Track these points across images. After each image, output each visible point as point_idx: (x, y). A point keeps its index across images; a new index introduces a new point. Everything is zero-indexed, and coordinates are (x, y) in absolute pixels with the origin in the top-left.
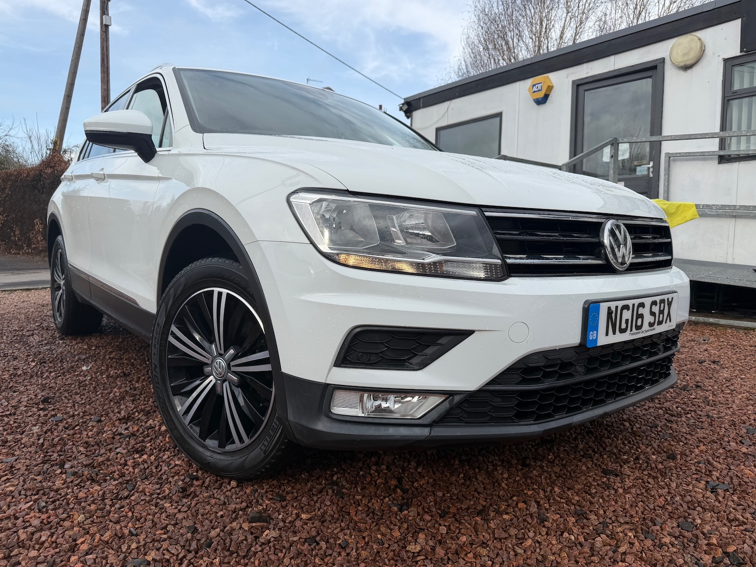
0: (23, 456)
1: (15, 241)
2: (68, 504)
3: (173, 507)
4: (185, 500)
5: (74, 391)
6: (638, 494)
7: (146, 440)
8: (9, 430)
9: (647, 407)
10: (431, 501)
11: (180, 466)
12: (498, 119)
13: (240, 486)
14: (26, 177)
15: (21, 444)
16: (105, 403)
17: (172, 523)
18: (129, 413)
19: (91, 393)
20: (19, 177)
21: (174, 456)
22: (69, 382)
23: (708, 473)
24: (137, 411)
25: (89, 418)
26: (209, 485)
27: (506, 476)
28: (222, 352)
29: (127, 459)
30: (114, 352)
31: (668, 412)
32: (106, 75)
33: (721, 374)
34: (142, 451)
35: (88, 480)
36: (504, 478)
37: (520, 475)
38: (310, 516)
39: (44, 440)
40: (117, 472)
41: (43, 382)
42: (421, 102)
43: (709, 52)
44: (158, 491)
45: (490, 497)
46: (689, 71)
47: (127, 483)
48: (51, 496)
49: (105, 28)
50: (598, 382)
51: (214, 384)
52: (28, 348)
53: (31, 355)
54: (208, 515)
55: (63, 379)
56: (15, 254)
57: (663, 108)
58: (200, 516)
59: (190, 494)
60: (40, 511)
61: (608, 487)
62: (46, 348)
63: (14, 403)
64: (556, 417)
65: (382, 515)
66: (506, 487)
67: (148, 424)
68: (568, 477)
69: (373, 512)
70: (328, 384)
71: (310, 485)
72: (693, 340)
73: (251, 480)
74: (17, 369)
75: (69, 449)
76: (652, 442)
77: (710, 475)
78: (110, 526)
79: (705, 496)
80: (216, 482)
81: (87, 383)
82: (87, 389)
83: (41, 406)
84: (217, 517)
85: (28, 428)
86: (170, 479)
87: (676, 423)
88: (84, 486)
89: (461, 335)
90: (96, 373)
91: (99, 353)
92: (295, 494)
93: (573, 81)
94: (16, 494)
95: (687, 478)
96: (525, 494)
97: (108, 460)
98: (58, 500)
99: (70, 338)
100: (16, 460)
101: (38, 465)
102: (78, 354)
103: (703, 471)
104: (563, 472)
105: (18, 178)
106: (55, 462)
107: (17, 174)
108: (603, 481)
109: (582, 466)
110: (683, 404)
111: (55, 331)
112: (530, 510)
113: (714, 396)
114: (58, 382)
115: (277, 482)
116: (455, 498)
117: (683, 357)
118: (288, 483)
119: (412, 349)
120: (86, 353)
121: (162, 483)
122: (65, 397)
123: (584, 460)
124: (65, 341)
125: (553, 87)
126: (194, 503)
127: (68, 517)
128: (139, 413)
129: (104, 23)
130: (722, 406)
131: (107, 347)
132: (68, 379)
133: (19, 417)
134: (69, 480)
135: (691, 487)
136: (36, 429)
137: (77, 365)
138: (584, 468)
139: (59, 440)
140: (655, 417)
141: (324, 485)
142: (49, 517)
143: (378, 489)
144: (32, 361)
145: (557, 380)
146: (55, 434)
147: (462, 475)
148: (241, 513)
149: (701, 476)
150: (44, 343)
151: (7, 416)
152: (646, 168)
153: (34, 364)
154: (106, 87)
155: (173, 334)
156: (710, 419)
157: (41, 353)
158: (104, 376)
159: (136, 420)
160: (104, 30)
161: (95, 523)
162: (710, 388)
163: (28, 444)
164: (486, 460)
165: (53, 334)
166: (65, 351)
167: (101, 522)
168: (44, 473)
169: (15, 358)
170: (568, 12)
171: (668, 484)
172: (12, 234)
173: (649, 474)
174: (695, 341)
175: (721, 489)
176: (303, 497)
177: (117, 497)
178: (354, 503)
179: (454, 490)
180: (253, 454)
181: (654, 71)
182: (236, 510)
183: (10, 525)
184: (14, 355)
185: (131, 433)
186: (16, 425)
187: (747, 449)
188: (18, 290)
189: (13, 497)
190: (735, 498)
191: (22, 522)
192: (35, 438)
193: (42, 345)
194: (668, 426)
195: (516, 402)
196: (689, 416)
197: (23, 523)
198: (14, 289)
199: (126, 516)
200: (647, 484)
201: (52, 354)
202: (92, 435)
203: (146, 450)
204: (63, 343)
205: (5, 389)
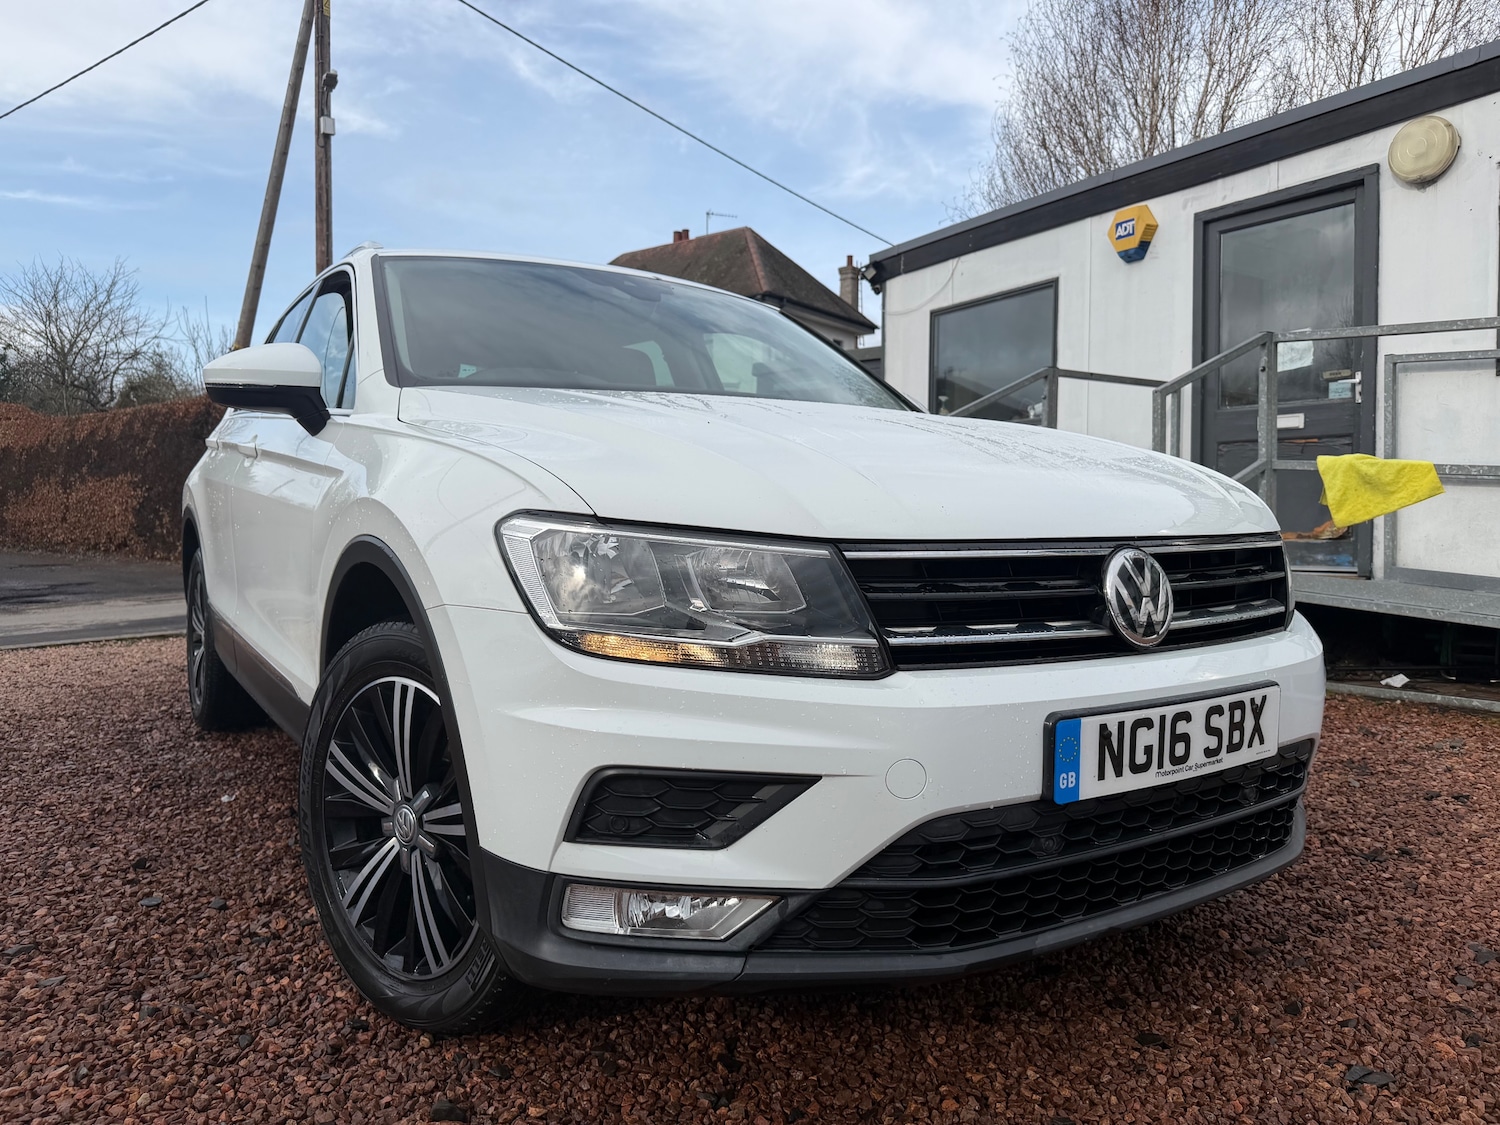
0: (75, 975)
1: (162, 535)
2: (129, 1071)
3: (309, 1083)
4: (333, 1070)
5: (195, 846)
6: (1195, 1088)
7: (295, 947)
8: (64, 923)
9: (1280, 898)
10: (778, 1090)
11: (343, 1001)
12: (1051, 291)
13: (439, 1045)
14: (183, 418)
15: (79, 950)
16: (246, 870)
17: (296, 1116)
18: (279, 893)
19: (224, 849)
20: (171, 417)
21: (337, 981)
22: (191, 828)
23: (1355, 1047)
24: (294, 889)
25: (205, 901)
26: (383, 1042)
27: (940, 1040)
28: (410, 795)
29: (252, 985)
30: (286, 765)
31: (1321, 909)
32: (325, 225)
33: (1466, 825)
34: (282, 969)
35: (176, 1024)
36: (935, 1045)
37: (968, 1041)
38: (545, 1111)
39: (117, 944)
40: (229, 1011)
41: (147, 827)
42: (902, 262)
43: (1469, 149)
44: (291, 1051)
45: (894, 1085)
46: (1430, 190)
47: (241, 1033)
48: (102, 1055)
49: (324, 141)
50: (1096, 867)
51: (398, 853)
52: (136, 757)
53: (139, 771)
54: (364, 1103)
55: (182, 820)
56: (162, 559)
57: (1380, 265)
58: (350, 1104)
59: (346, 1058)
60: (77, 1083)
61: (1139, 1070)
62: (169, 756)
63: (85, 868)
64: (1001, 937)
65: (678, 1115)
66: (935, 1065)
67: (307, 916)
68: (1064, 1046)
69: (662, 1109)
70: (555, 875)
71: (562, 1049)
72: (1429, 748)
73: (459, 1035)
74: (107, 799)
75: (157, 963)
76: (1265, 975)
77: (1358, 1053)
78: (190, 1116)
79: (1332, 1097)
80: (397, 1036)
81: (223, 828)
82: (219, 841)
83: (131, 876)
84: (377, 1106)
85: (97, 919)
86: (319, 1028)
87: (1331, 933)
88: (165, 1037)
89: (797, 784)
90: (242, 809)
91: (259, 768)
92: (532, 1066)
93: (1196, 215)
94: (45, 1049)
95: (1309, 1058)
96: (967, 1080)
97: (218, 986)
98: (115, 1062)
99: (215, 735)
100: (62, 982)
101: (96, 992)
102: (223, 769)
103: (1348, 1042)
104: (1057, 1036)
105: (169, 420)
106: (127, 988)
107: (167, 413)
108: (1132, 1057)
109: (1099, 1025)
110: (1362, 890)
111: (192, 723)
112: (961, 1116)
113: (1433, 876)
114: (173, 827)
115: (507, 1038)
116: (825, 1084)
117: (1395, 786)
118: (525, 1043)
119: (706, 809)
120: (236, 767)
121: (301, 1035)
122: (178, 857)
123: (1107, 1011)
124: (205, 743)
125: (1157, 226)
126: (347, 1075)
127: (120, 1096)
128: (297, 893)
129: (322, 131)
130: (1443, 897)
131: (276, 755)
132: (191, 820)
133: (88, 897)
134: (142, 1024)
135: (1310, 1077)
136: (110, 922)
137: (215, 791)
138: (1103, 1028)
139: (143, 945)
140: (1288, 921)
141: (588, 1050)
142: (88, 1096)
143: (685, 1061)
144: (136, 785)
145: (995, 867)
146: (141, 932)
147: (855, 1037)
148: (422, 1099)
149: (1341, 1055)
150: (166, 746)
151: (66, 895)
152: (1350, 386)
153: (138, 790)
154: (324, 249)
155: (332, 756)
156: (1402, 927)
157: (157, 767)
158: (255, 816)
159: (288, 907)
160: (322, 143)
161: (164, 1110)
162: (1430, 856)
163: (90, 950)
164: (912, 1007)
165: (187, 728)
166: (200, 763)
167: (177, 1108)
168: (103, 1008)
169: (110, 778)
170: (1212, 65)
171: (1266, 1067)
172: (157, 523)
173: (1234, 1044)
174: (1432, 749)
175: (1372, 1083)
176: (543, 1072)
177: (215, 1059)
178: (634, 1088)
179: (828, 1068)
180: (455, 988)
181: (1359, 190)
182: (416, 1094)
183: (21, 1108)
184: (108, 772)
185: (273, 934)
186: (79, 911)
187: (1461, 996)
188: (145, 638)
189: (40, 1055)
190: (1396, 1105)
191: (43, 1104)
192: (104, 940)
193: (163, 750)
194: (1309, 941)
195: (913, 910)
196: (1361, 918)
197: (43, 1106)
198: (138, 636)
199: (223, 1098)
200: (1222, 1067)
201: (175, 770)
202: (204, 935)
203: (290, 967)
204: (201, 746)
205: (79, 839)
